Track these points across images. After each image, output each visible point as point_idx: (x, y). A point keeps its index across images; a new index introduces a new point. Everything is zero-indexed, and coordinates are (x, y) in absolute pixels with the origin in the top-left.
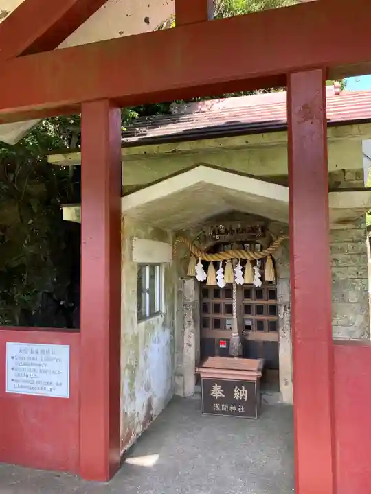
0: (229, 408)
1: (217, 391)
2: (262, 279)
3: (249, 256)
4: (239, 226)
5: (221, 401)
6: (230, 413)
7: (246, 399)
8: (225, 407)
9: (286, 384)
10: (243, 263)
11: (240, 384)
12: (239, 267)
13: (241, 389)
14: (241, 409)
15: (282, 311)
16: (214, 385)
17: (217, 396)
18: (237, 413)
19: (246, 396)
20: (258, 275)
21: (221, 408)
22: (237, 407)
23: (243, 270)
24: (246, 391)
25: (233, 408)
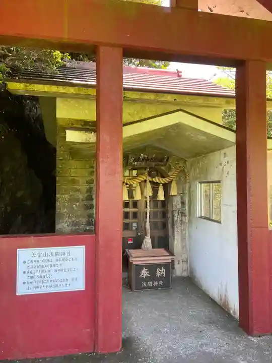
0: (153, 284)
1: (144, 273)
5: (147, 280)
6: (153, 287)
7: (164, 276)
8: (150, 284)
9: (179, 263)
11: (160, 266)
13: (161, 269)
14: (161, 283)
15: (176, 214)
16: (143, 269)
17: (144, 276)
18: (158, 287)
19: (164, 273)
21: (147, 284)
22: (158, 282)
24: (164, 270)
25: (156, 283)
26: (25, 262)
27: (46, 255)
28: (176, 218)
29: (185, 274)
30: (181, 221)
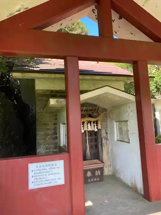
0: (94, 180)
1: (89, 174)
2: (97, 128)
3: (93, 120)
4: (91, 108)
5: (91, 178)
6: (94, 182)
7: (100, 175)
8: (92, 180)
9: (106, 167)
10: (90, 122)
11: (97, 169)
12: (89, 124)
13: (98, 171)
14: (98, 179)
15: (103, 140)
16: (88, 172)
17: (89, 176)
18: (97, 181)
19: (100, 173)
20: (96, 127)
21: (90, 180)
22: (97, 178)
23: (90, 125)
25: (96, 179)
26: (33, 171)
27: (43, 166)
28: (103, 142)
29: (110, 173)
30: (106, 143)
